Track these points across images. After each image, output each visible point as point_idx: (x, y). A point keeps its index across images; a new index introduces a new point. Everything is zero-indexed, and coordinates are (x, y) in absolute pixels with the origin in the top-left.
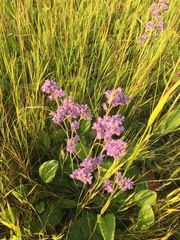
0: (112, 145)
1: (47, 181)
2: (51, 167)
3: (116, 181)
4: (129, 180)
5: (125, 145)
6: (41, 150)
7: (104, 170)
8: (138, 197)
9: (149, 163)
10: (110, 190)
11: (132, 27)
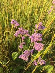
0: (37, 45)
1: (14, 59)
2: (16, 54)
3: (39, 61)
4: (44, 61)
5: (43, 45)
6: (13, 48)
7: (34, 56)
8: (46, 67)
9: (50, 55)
10: (36, 64)
11: (45, 10)
